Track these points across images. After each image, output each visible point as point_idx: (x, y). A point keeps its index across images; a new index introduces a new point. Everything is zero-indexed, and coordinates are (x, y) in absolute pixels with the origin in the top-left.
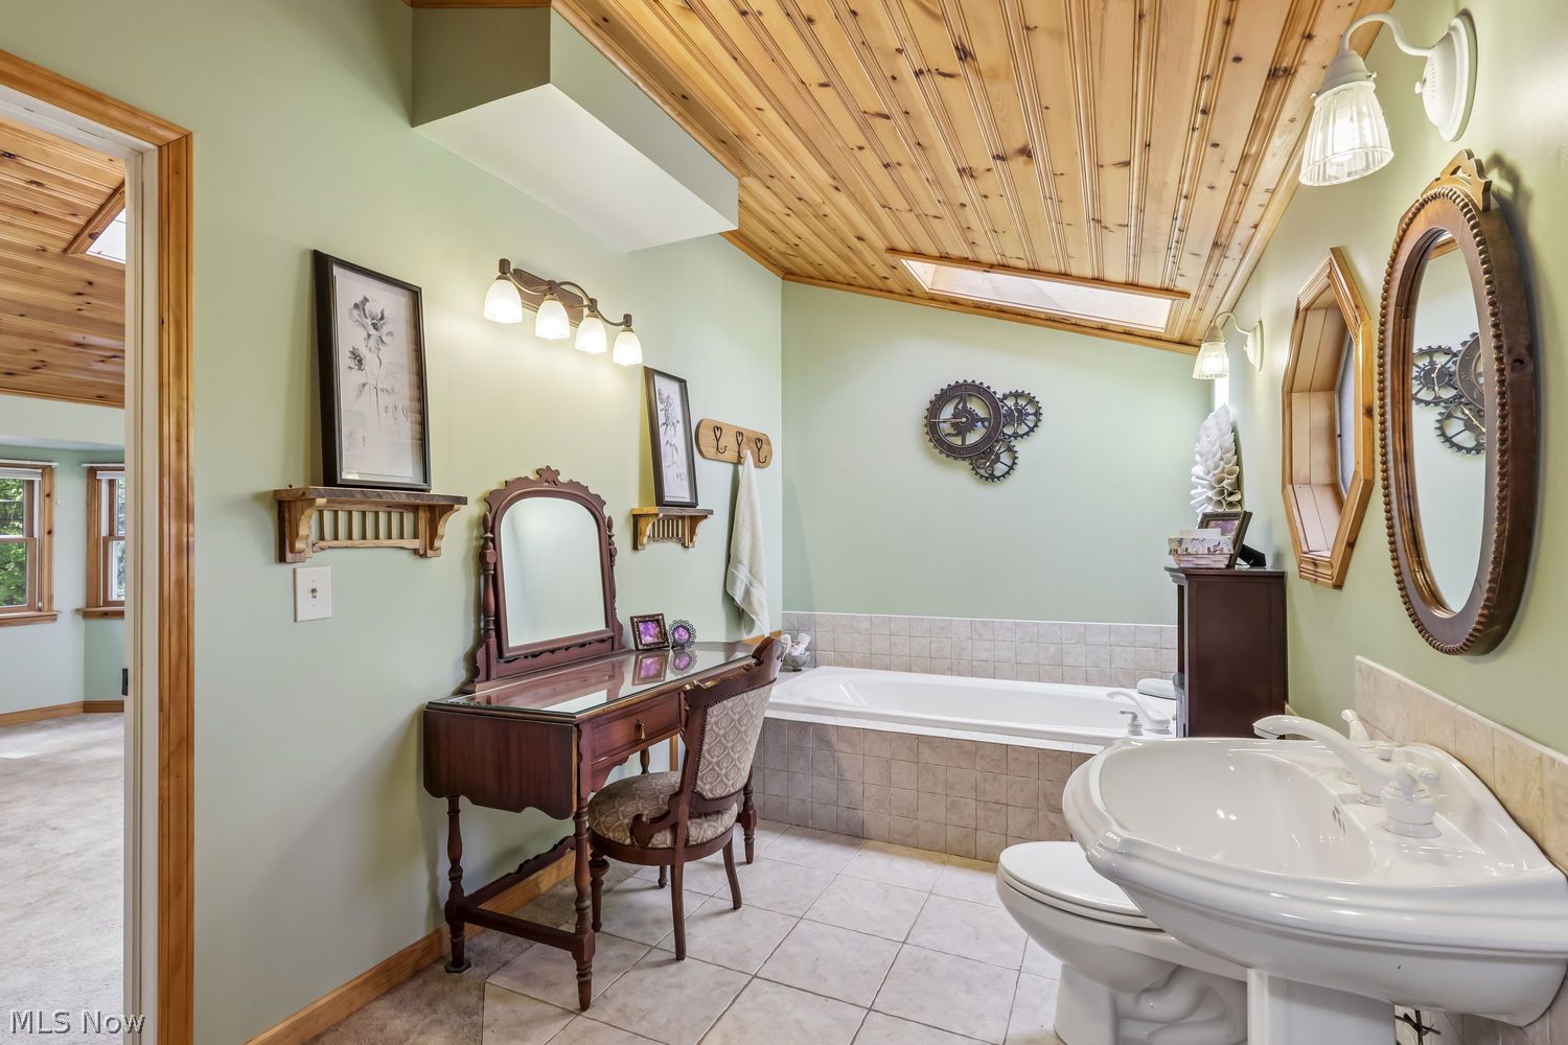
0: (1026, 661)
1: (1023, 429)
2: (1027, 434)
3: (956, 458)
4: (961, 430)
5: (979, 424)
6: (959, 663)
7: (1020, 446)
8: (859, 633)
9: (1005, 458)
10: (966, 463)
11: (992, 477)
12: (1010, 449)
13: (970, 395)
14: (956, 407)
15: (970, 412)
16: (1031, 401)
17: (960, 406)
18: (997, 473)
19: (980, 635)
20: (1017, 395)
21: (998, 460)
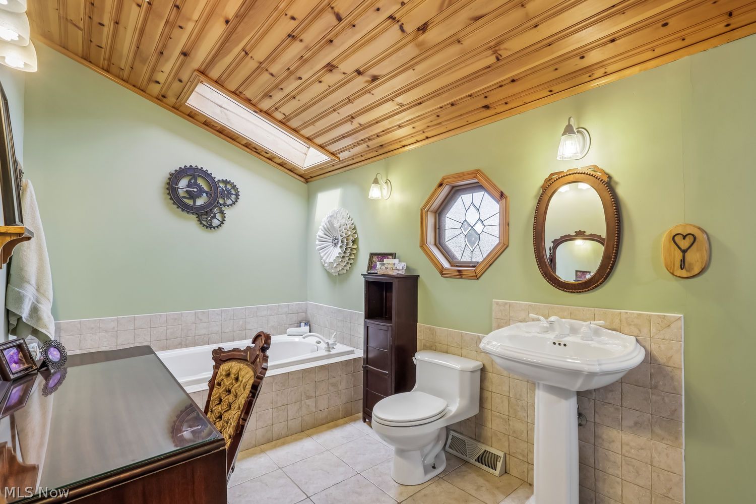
0: (227, 330)
1: (229, 202)
2: (231, 205)
3: (188, 212)
4: (192, 196)
5: (204, 194)
6: (186, 340)
7: (228, 212)
8: (106, 331)
9: (218, 216)
10: (194, 217)
11: (210, 226)
12: (222, 212)
13: (199, 176)
14: (190, 181)
15: (199, 186)
16: (234, 187)
17: (193, 181)
18: (214, 225)
19: (201, 320)
20: (226, 182)
21: (214, 217)
